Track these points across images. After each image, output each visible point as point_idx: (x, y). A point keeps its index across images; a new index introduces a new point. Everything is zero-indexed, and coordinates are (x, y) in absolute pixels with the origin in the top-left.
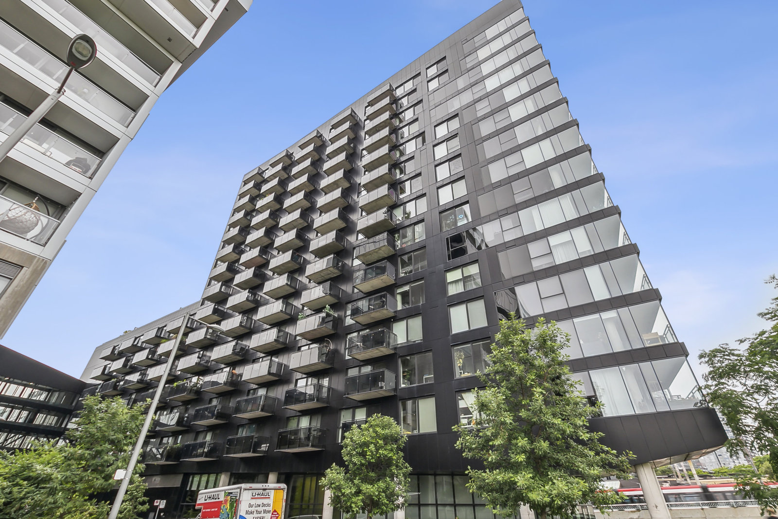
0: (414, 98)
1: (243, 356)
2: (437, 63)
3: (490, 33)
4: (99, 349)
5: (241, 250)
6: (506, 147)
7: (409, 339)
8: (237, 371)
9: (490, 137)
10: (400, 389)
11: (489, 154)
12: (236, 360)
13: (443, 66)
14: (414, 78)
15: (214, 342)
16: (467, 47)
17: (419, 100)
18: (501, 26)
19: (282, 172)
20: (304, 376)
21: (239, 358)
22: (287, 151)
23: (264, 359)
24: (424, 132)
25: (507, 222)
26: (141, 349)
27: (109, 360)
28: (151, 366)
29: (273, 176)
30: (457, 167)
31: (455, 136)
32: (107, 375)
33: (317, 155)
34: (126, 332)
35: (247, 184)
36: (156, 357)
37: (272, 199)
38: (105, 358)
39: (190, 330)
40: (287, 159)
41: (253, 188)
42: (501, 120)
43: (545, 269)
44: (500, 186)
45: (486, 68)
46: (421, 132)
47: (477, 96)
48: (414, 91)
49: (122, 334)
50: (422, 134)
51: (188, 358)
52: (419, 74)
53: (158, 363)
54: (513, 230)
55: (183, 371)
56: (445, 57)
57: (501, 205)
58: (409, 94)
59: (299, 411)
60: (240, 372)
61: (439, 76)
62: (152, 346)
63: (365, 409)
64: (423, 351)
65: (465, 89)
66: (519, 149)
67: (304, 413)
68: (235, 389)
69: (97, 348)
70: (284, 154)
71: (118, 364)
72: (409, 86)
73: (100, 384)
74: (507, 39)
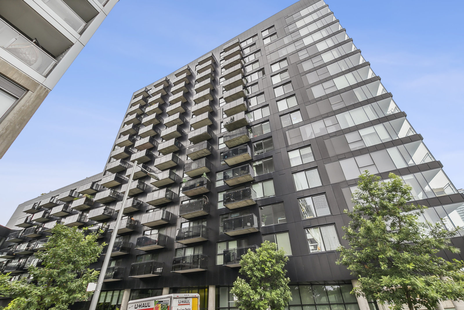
0: (254, 49)
1: (138, 208)
2: (269, 29)
3: (303, 12)
4: (21, 206)
5: (134, 139)
6: (322, 77)
7: (265, 195)
8: (135, 218)
9: (310, 71)
10: (262, 228)
11: (311, 82)
12: (133, 211)
13: (272, 31)
14: (253, 37)
15: (116, 199)
16: (288, 21)
17: (258, 49)
18: (310, 9)
19: (163, 90)
20: (187, 221)
21: (135, 209)
22: (166, 78)
23: (155, 210)
24: (264, 68)
25: (329, 121)
26: (56, 205)
27: (30, 213)
28: (65, 217)
29: (157, 93)
30: (289, 89)
31: (286, 71)
32: (28, 223)
33: (188, 81)
34: (43, 194)
35: (136, 98)
36: (68, 210)
37: (157, 107)
38: (27, 212)
39: (96, 192)
40: (166, 82)
41: (142, 100)
42: (316, 62)
43: (359, 150)
44: (321, 100)
45: (303, 32)
46: (261, 68)
47: (298, 48)
48: (254, 44)
49: (40, 195)
50: (262, 69)
51: (96, 210)
52: (257, 35)
53: (70, 214)
54: (332, 126)
55: (92, 219)
56: (274, 25)
57: (323, 111)
58: (250, 46)
59: (185, 244)
60: (136, 219)
61: (271, 36)
62: (65, 203)
63: (236, 241)
64: (277, 202)
65: (289, 44)
66: (331, 78)
67: (189, 246)
68: (133, 231)
69: (19, 205)
70: (165, 79)
71: (39, 215)
72: (250, 42)
73: (23, 229)
74: (315, 16)
